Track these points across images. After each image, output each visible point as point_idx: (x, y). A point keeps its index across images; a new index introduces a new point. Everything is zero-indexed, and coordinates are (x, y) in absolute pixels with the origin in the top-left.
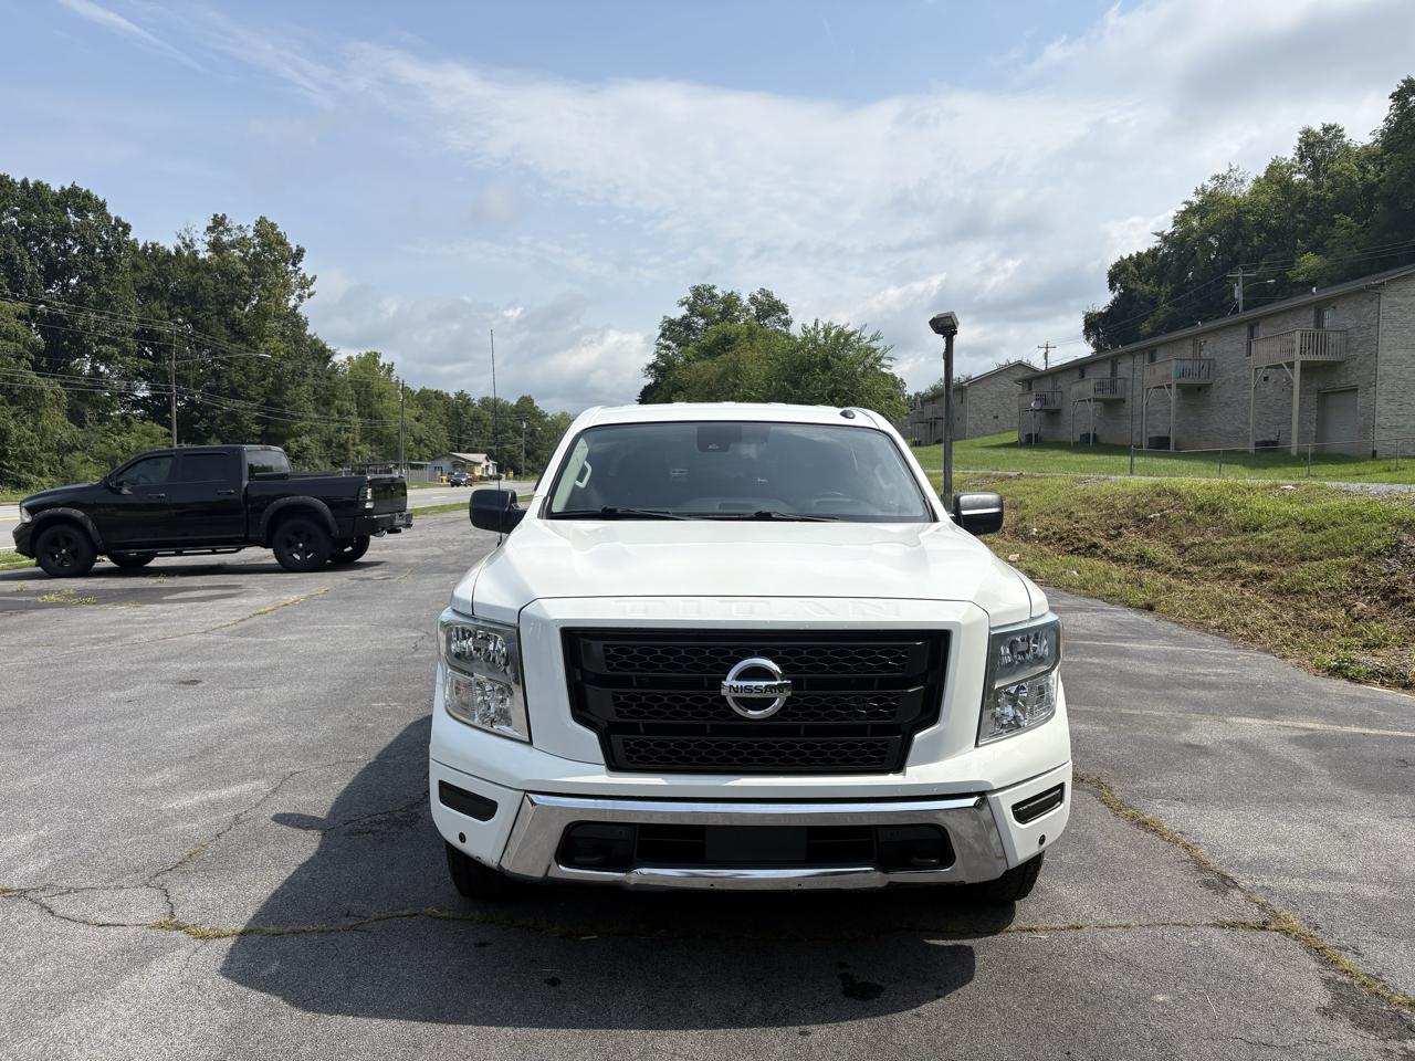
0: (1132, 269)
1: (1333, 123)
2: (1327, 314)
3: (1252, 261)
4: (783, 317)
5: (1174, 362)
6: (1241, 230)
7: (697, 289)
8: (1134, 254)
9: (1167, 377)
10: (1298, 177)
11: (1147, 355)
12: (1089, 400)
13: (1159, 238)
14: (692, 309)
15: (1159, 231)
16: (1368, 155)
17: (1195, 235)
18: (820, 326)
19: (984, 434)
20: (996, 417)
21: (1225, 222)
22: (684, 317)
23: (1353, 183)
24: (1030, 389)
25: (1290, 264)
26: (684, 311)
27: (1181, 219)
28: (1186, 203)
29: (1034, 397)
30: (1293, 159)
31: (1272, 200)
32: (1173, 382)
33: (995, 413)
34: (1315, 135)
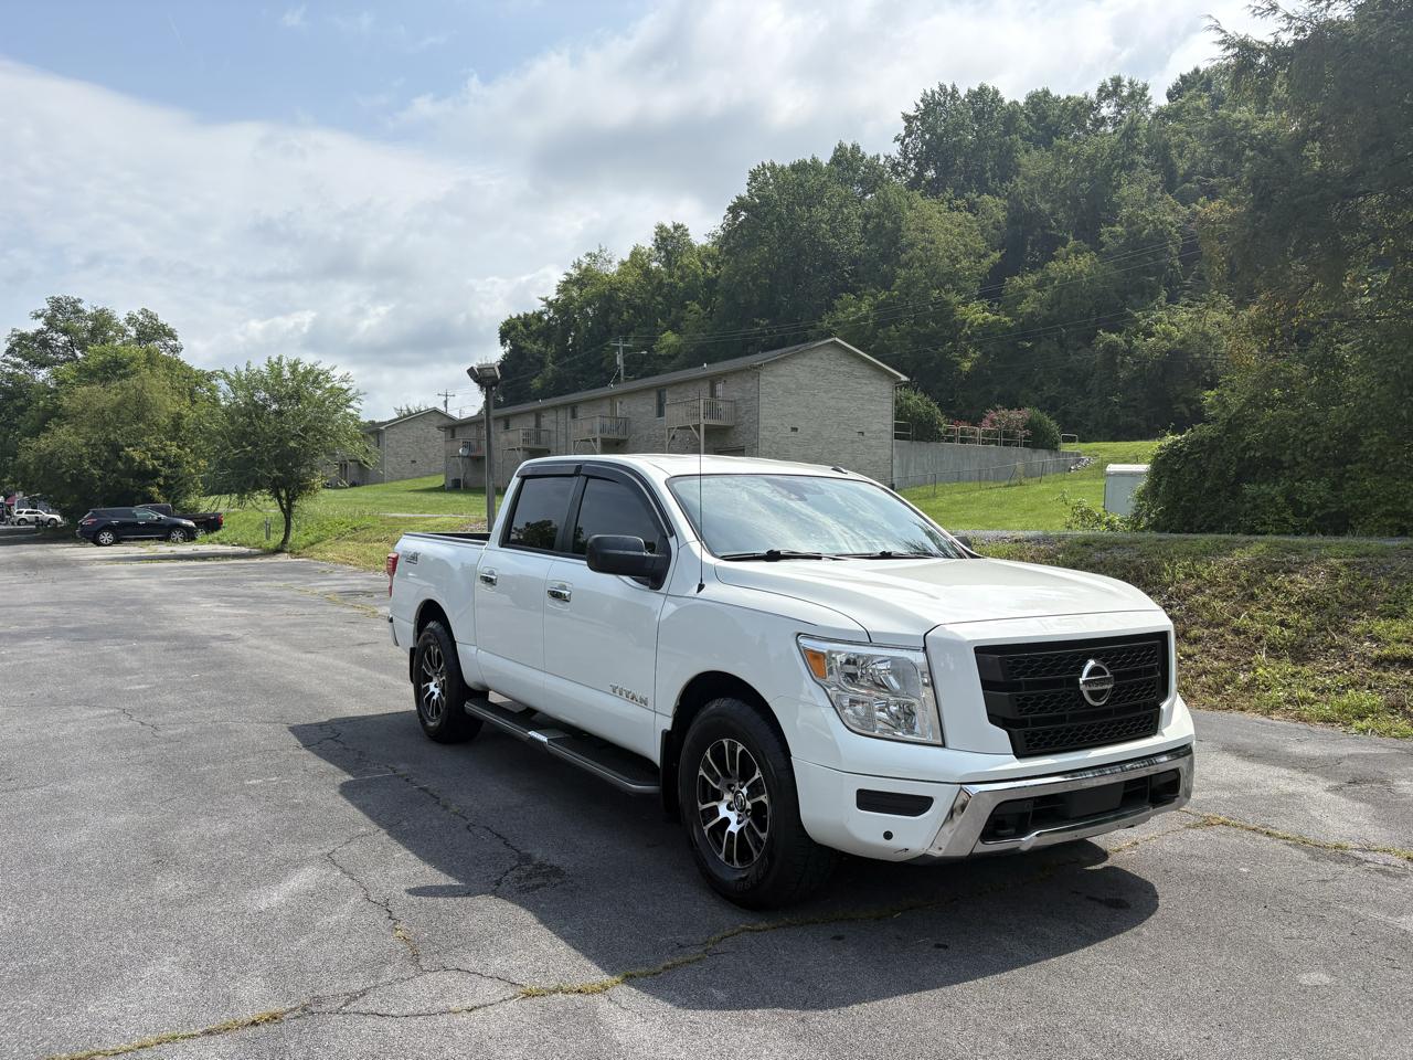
0: (520, 327)
1: (680, 223)
2: (719, 387)
3: (626, 331)
4: (171, 343)
5: (598, 419)
6: (613, 305)
7: (57, 300)
8: (522, 315)
9: (591, 432)
10: (654, 265)
11: (569, 410)
12: (519, 449)
13: (544, 303)
14: (50, 322)
15: (544, 297)
16: (705, 255)
17: (576, 304)
18: (284, 362)
19: (402, 478)
20: (414, 462)
21: (601, 296)
22: (40, 332)
23: (696, 276)
24: (453, 436)
25: (654, 339)
26: (40, 324)
27: (564, 288)
28: (567, 274)
29: (461, 444)
30: (650, 249)
31: (637, 282)
32: (598, 435)
33: (412, 458)
34: (667, 231)
